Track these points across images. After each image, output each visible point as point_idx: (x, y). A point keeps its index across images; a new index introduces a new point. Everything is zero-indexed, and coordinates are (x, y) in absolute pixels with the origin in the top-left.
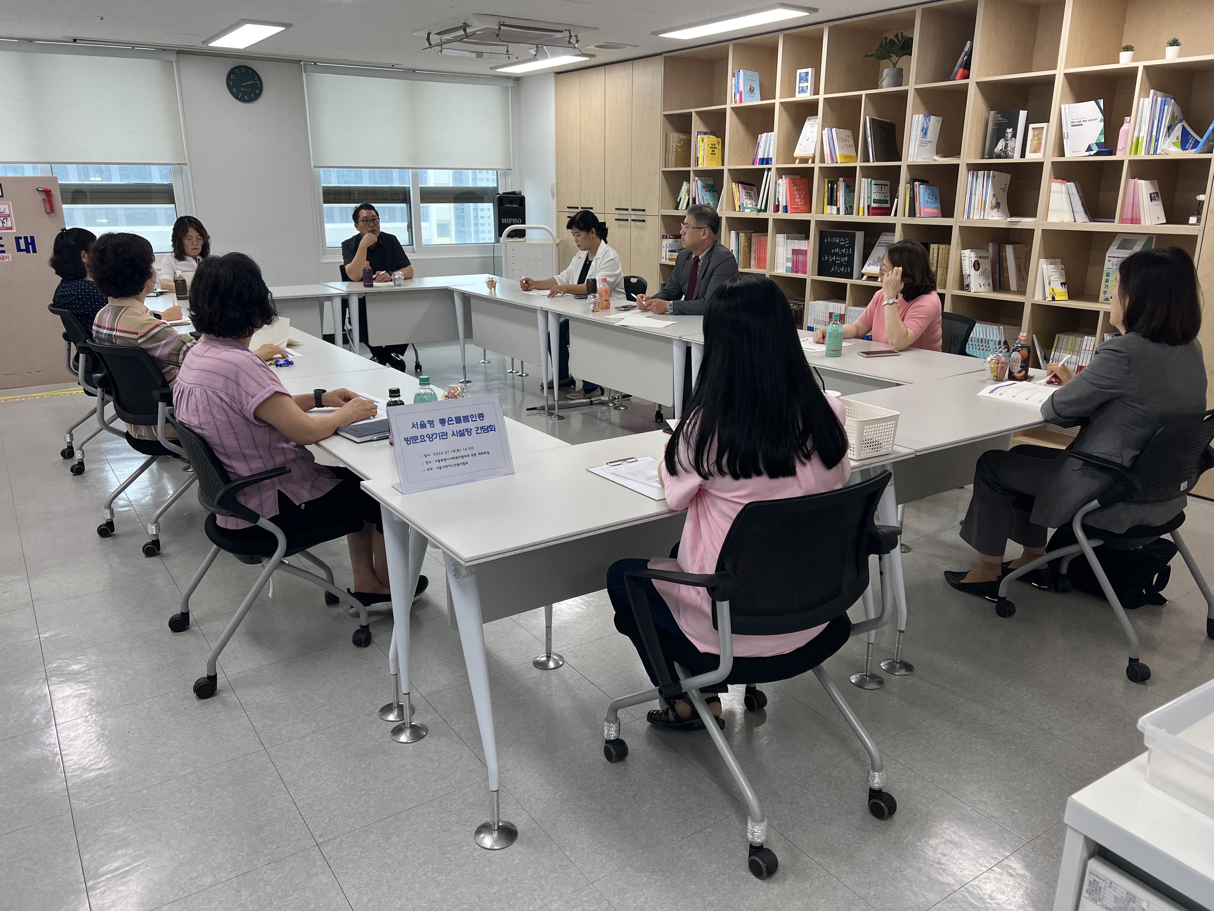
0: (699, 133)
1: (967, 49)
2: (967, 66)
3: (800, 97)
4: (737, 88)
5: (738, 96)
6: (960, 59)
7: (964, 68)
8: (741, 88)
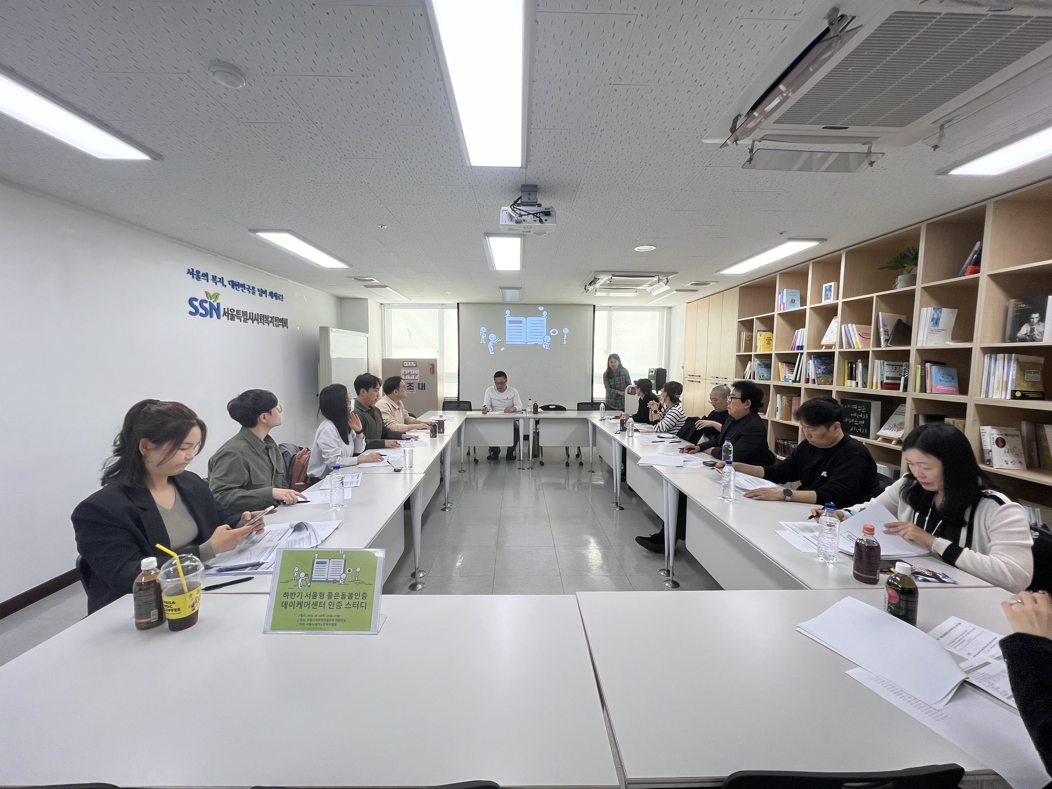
0: (758, 331)
1: (976, 248)
2: (977, 263)
3: (825, 302)
4: (782, 301)
5: (782, 306)
6: (969, 258)
7: (974, 265)
8: (784, 301)
